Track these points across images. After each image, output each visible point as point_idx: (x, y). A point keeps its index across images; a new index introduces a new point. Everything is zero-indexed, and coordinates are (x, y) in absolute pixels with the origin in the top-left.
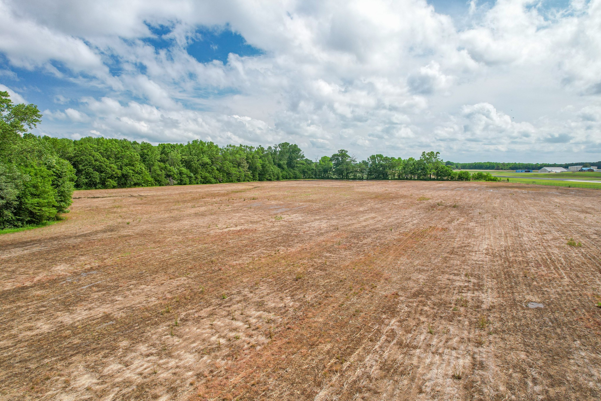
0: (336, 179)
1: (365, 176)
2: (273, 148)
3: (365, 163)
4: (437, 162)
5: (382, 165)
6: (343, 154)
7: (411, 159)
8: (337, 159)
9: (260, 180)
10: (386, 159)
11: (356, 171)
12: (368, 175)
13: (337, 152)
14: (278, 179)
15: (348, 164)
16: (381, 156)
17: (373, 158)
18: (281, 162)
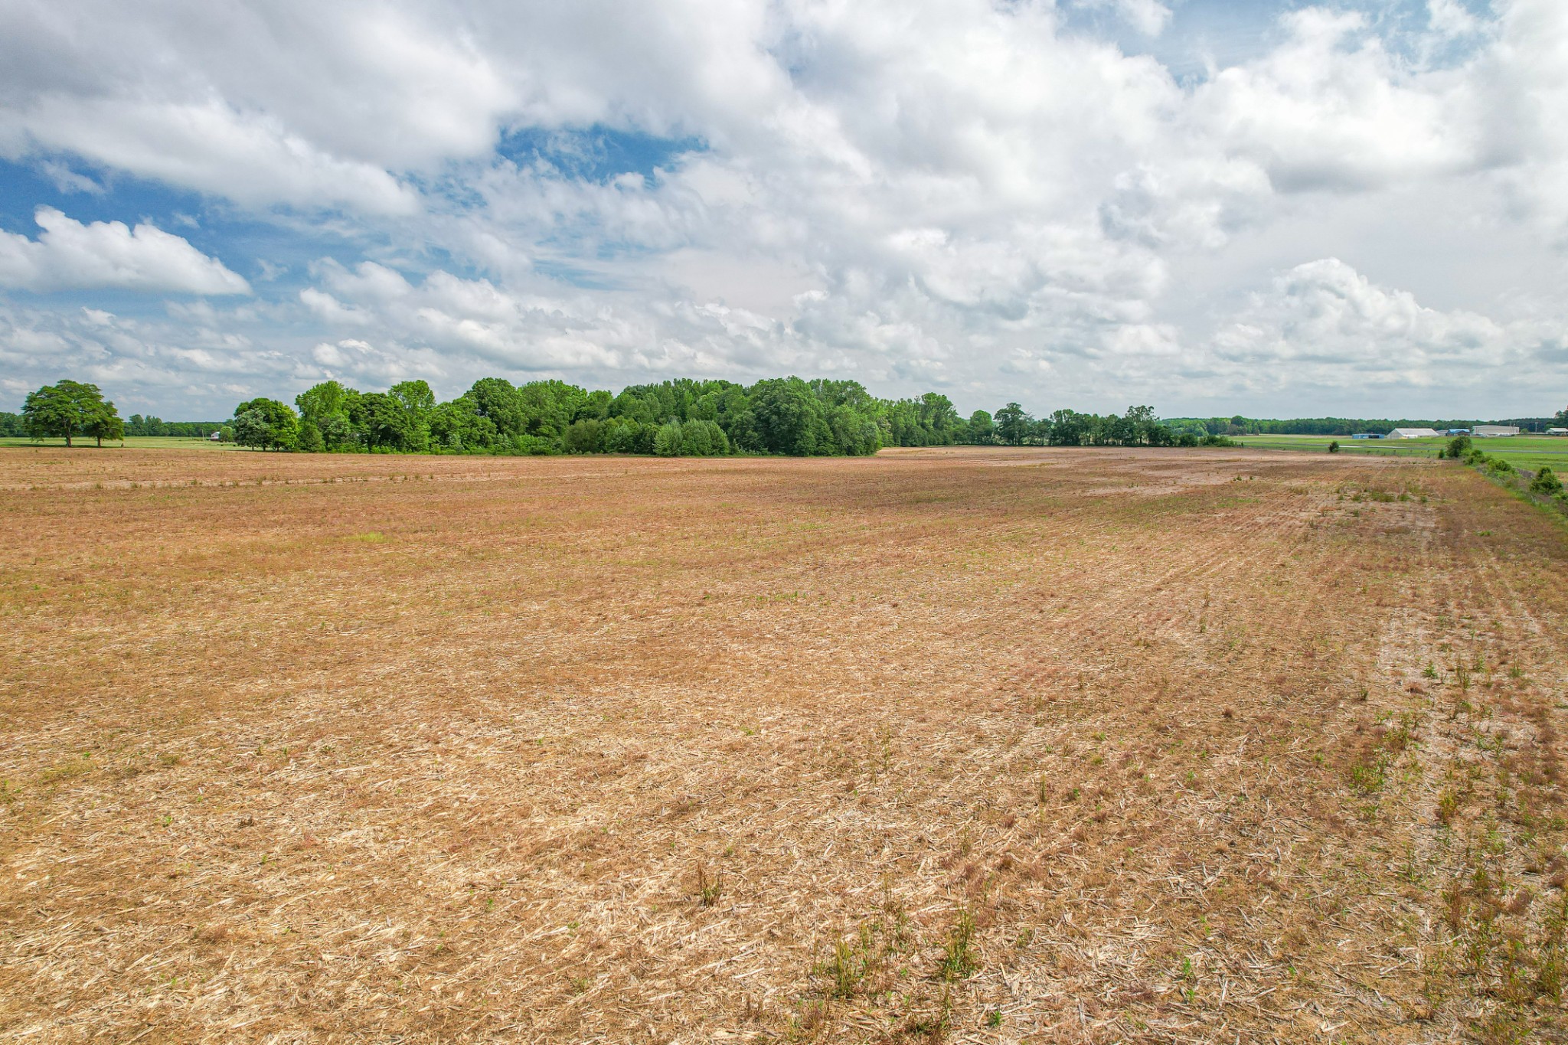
0: (1005, 445)
1: (1046, 441)
2: (914, 401)
3: (1046, 422)
4: (1150, 422)
5: (1070, 426)
6: (1014, 409)
7: (1113, 416)
8: (1006, 416)
9: (903, 445)
10: (1077, 417)
11: (1034, 434)
12: (1051, 439)
13: (1005, 407)
14: (924, 445)
15: (1021, 423)
16: (1069, 412)
17: (1058, 414)
18: (927, 421)
